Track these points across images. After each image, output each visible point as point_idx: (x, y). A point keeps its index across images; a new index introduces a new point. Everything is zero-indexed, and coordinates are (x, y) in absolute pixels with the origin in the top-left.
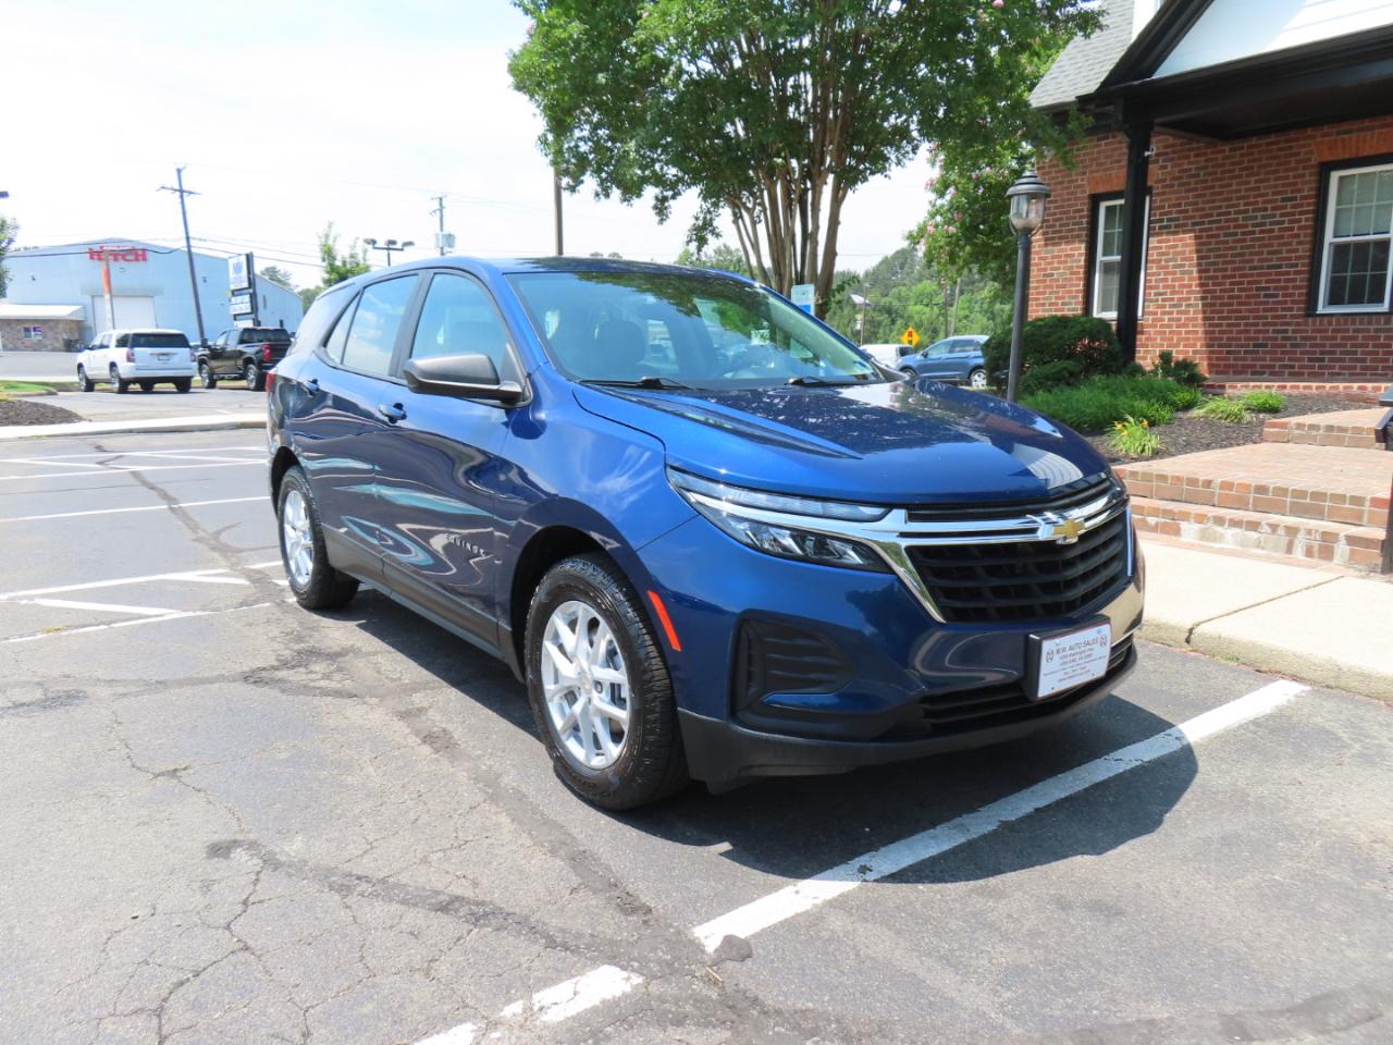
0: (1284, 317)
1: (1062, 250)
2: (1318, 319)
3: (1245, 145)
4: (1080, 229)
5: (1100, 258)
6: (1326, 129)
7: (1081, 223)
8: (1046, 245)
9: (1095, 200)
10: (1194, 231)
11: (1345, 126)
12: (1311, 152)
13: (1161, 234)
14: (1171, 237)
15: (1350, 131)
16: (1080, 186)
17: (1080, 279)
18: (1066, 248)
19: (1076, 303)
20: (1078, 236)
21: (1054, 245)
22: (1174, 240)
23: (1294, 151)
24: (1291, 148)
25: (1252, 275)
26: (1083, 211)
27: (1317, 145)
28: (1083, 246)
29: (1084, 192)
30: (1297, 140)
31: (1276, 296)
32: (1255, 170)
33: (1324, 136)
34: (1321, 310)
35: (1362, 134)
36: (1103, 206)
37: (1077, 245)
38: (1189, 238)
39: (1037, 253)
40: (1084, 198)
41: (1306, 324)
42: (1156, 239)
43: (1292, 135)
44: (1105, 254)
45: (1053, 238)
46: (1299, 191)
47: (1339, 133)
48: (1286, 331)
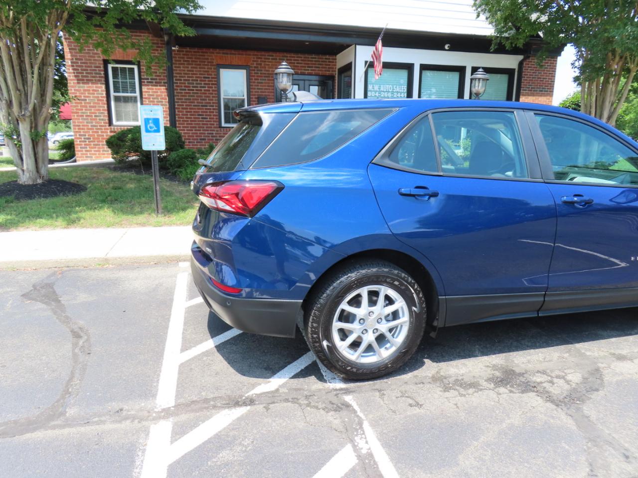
0: (211, 127)
1: (90, 87)
2: (222, 129)
3: (184, 50)
4: (100, 77)
5: (112, 94)
6: (218, 50)
7: (100, 74)
8: (78, 83)
9: (106, 62)
10: (165, 86)
11: (225, 51)
12: (213, 59)
13: (148, 85)
14: (154, 87)
15: (227, 54)
16: (96, 54)
17: (104, 104)
18: (92, 87)
19: (104, 116)
20: (99, 81)
21: (83, 83)
22: (156, 89)
23: (206, 57)
24: (204, 56)
25: (195, 109)
26: (100, 67)
27: (215, 56)
28: (104, 87)
29: (100, 57)
30: (207, 53)
31: (207, 118)
32: (190, 62)
33: (217, 53)
34: (223, 125)
35: (232, 56)
36: (110, 67)
37: (99, 85)
38: (163, 89)
39: (72, 87)
40: (100, 61)
41: (221, 131)
42: (146, 87)
43: (204, 50)
44: (115, 92)
45: (83, 80)
46: (211, 75)
47: (223, 53)
48: (213, 134)
